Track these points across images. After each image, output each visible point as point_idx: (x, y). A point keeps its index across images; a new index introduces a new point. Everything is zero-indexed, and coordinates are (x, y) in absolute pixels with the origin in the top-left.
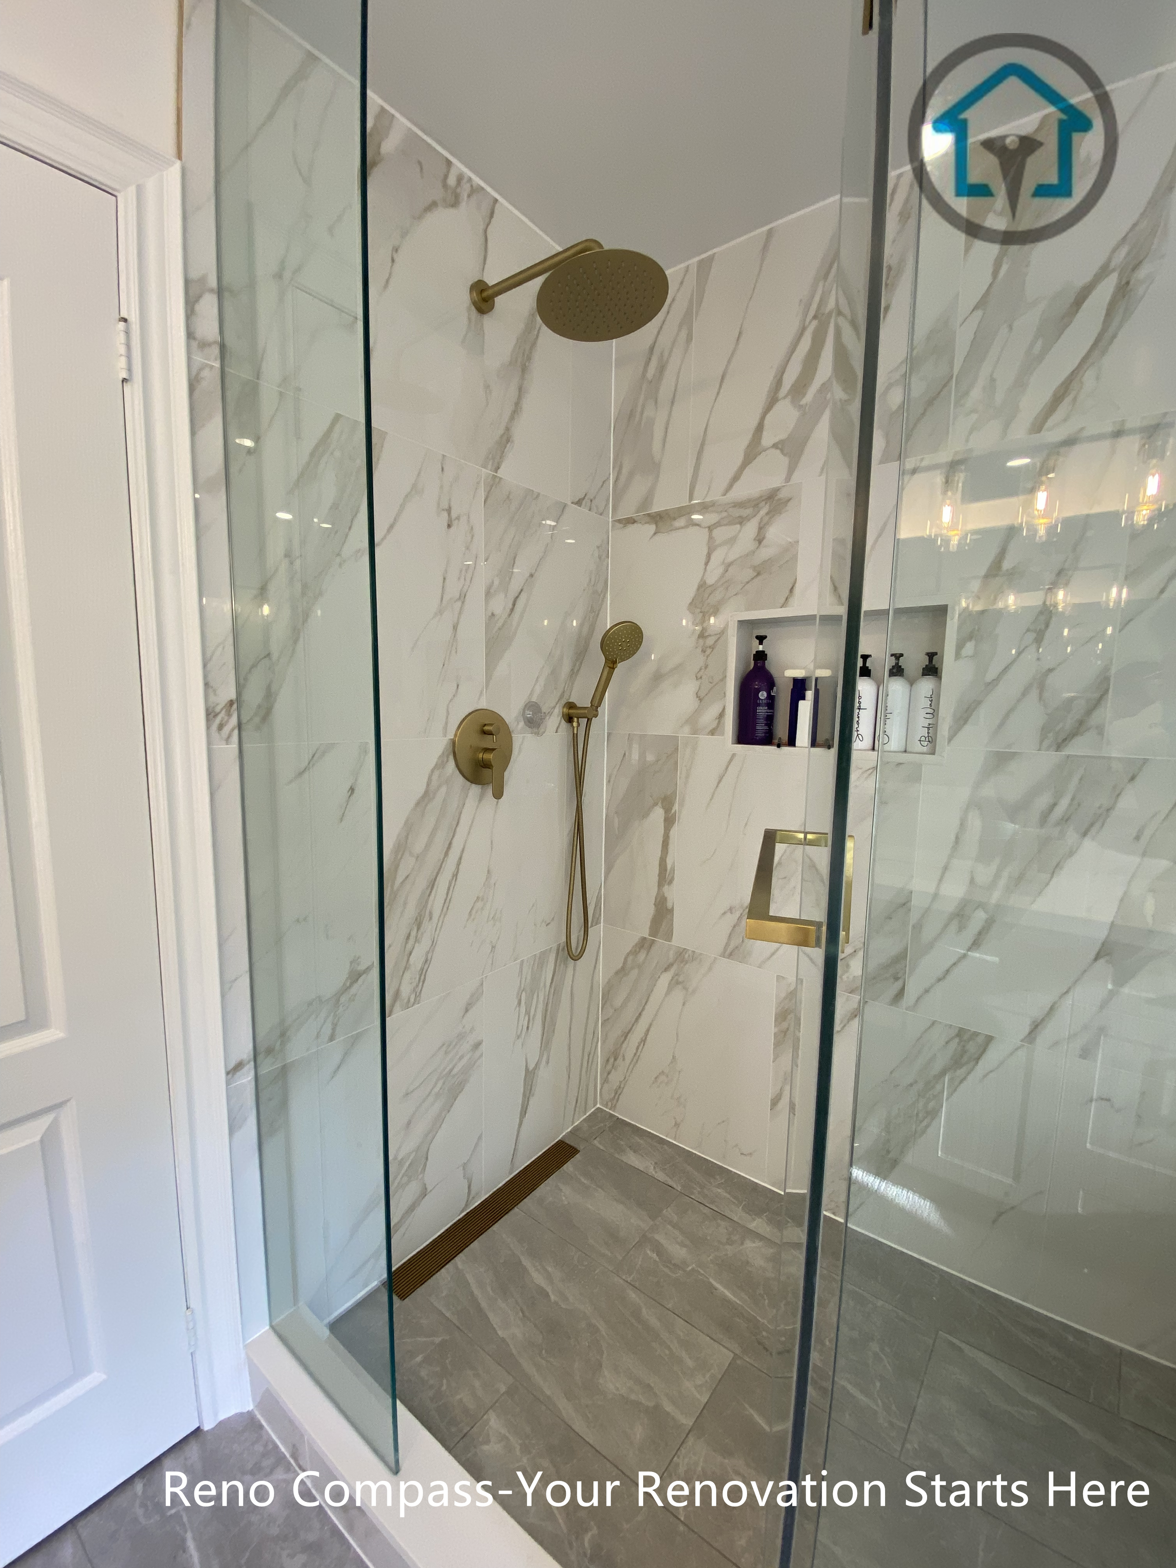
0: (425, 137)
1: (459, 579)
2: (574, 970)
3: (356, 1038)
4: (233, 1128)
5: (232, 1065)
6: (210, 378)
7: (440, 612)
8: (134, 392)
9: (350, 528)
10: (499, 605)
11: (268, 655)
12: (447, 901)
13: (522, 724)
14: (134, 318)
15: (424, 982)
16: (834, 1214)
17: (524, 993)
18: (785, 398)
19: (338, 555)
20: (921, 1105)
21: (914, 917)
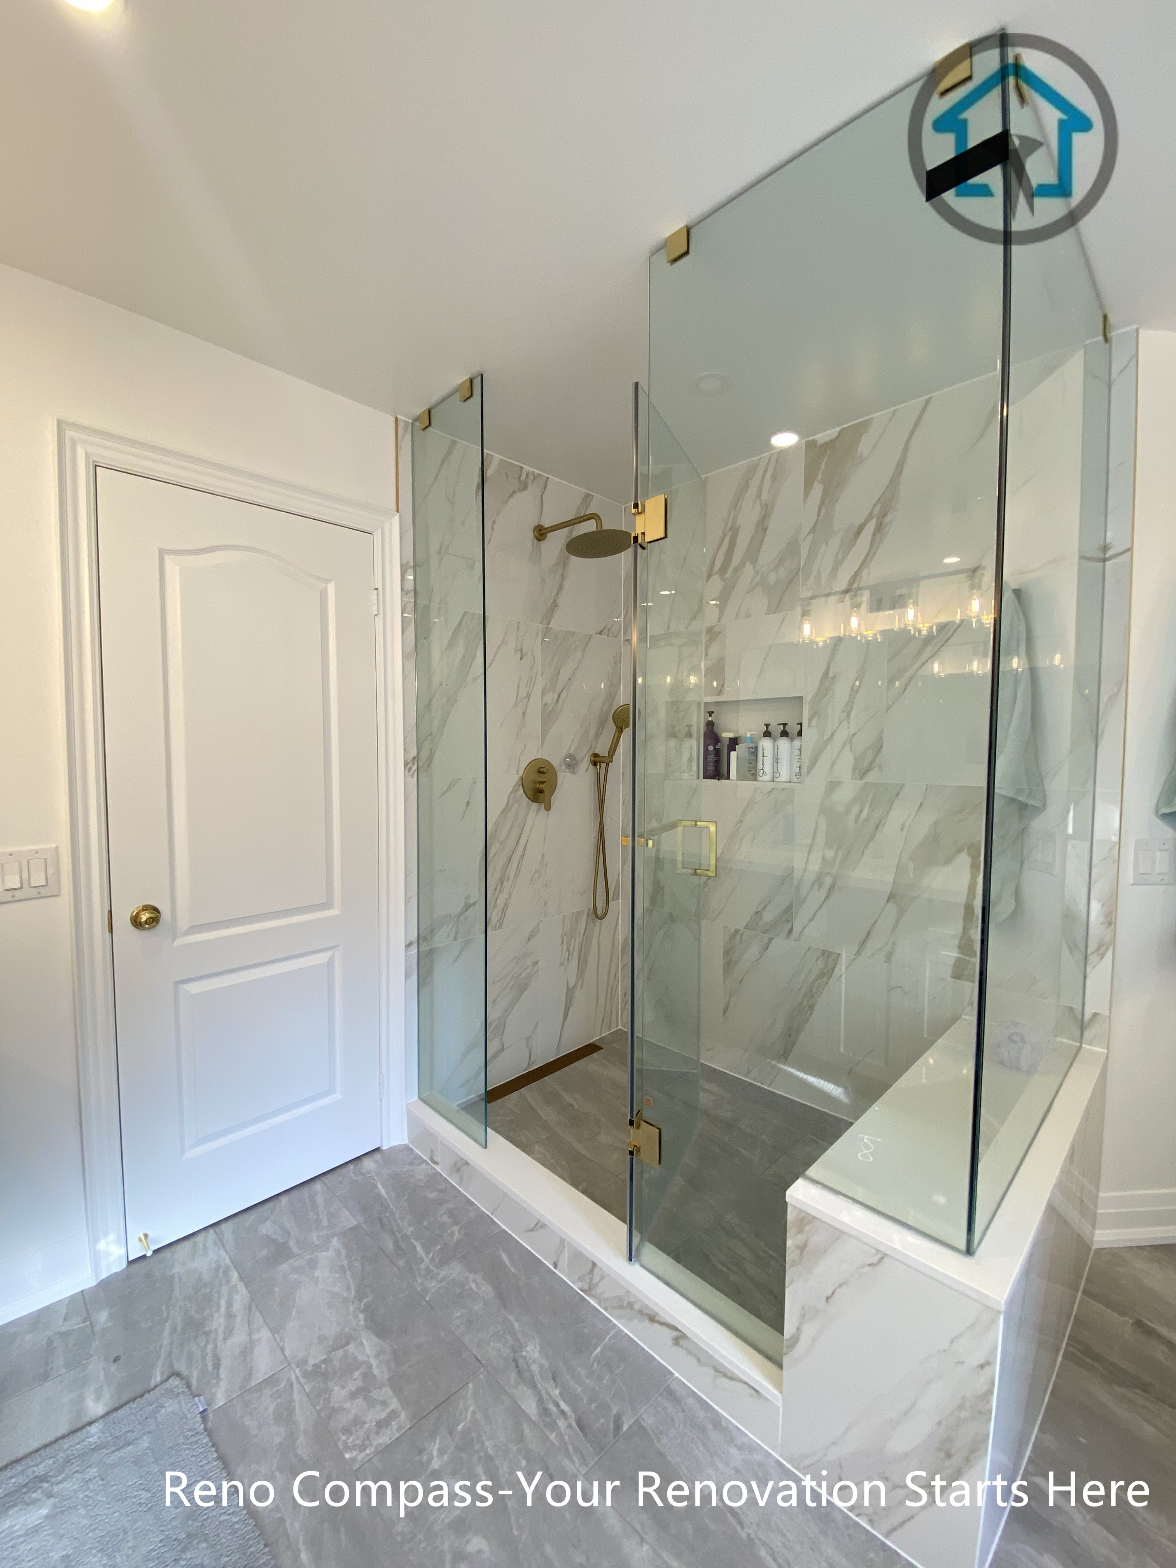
0: (510, 460)
1: (526, 686)
2: (600, 928)
3: (467, 942)
4: (407, 977)
5: (408, 943)
6: (410, 606)
7: (516, 705)
8: (379, 620)
9: (471, 667)
10: (550, 698)
11: (431, 734)
12: (518, 870)
13: (564, 767)
14: (380, 588)
15: (504, 916)
16: (762, 1084)
17: (565, 937)
18: (716, 574)
19: (465, 681)
20: (805, 1003)
21: (795, 883)
